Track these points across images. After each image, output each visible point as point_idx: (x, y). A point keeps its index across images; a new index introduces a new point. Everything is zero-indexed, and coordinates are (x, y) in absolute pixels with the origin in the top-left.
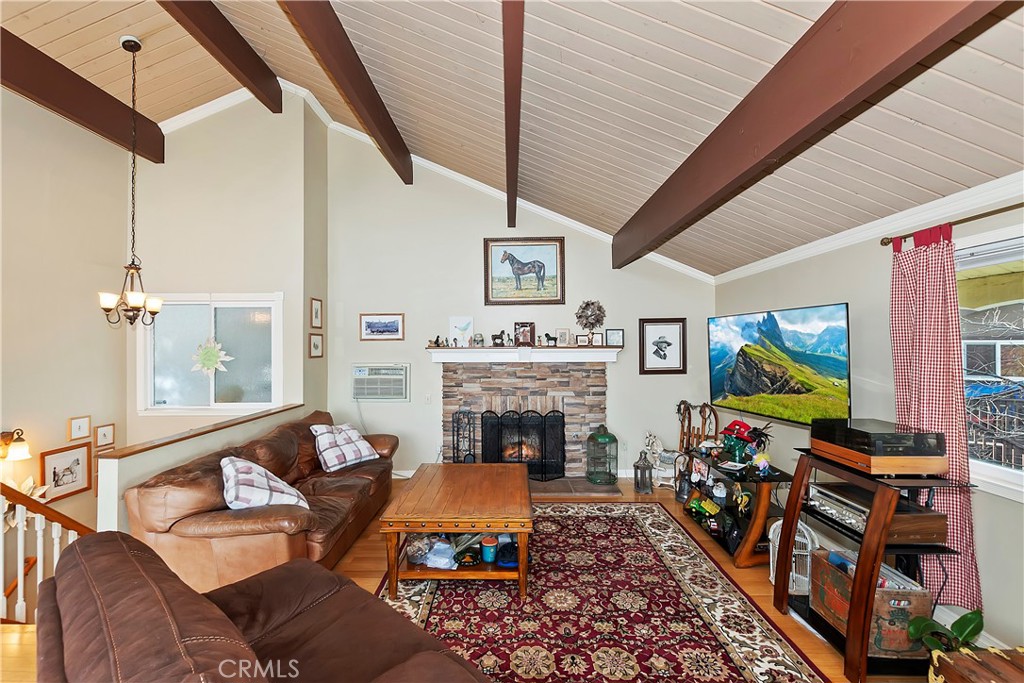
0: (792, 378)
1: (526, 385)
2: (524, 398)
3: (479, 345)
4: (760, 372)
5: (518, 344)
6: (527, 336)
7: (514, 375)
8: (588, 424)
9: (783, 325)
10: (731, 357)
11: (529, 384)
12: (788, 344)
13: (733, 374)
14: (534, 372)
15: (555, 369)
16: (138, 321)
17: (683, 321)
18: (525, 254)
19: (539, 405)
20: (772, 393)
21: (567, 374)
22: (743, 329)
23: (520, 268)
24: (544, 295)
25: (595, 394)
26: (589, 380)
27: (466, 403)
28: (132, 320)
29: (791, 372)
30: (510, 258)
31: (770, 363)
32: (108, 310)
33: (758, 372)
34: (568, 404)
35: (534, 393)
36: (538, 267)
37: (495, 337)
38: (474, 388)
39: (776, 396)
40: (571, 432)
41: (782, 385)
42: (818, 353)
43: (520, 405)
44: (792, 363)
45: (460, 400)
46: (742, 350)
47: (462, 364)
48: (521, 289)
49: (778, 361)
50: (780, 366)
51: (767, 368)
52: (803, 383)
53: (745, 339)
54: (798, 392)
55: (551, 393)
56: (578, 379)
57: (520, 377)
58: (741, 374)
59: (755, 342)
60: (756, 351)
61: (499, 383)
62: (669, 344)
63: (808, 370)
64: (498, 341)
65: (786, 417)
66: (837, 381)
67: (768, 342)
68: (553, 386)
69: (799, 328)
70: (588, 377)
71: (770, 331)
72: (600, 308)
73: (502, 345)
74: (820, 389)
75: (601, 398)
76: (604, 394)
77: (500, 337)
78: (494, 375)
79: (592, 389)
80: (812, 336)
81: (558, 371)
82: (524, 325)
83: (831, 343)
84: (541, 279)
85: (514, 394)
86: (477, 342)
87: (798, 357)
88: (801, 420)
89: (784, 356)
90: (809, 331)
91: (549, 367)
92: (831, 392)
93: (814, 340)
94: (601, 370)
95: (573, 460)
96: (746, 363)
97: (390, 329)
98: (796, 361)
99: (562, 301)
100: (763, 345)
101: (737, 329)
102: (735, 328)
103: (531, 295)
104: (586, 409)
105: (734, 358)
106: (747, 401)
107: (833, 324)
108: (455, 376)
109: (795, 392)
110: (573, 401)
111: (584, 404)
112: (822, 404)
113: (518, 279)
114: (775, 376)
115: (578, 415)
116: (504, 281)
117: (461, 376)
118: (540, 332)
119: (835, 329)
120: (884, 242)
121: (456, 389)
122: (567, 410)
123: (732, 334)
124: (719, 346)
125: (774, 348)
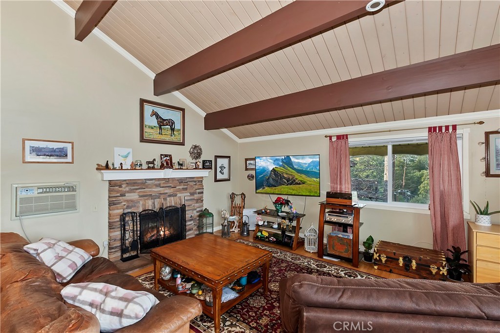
0: (296, 179)
1: (166, 191)
2: (165, 199)
3: (138, 167)
4: (282, 177)
5: (162, 167)
7: (159, 186)
8: (196, 209)
9: (293, 159)
10: (268, 172)
11: (168, 191)
12: (295, 167)
13: (269, 179)
14: (170, 183)
15: (181, 181)
17: (229, 157)
18: (165, 114)
19: (171, 202)
20: (287, 185)
21: (186, 184)
22: (274, 161)
23: (162, 122)
24: (173, 139)
25: (199, 193)
26: (197, 186)
27: (128, 207)
29: (296, 177)
30: (155, 114)
31: (287, 174)
33: (281, 178)
34: (187, 200)
35: (170, 196)
36: (171, 123)
37: (148, 163)
38: (134, 196)
39: (289, 186)
40: (188, 215)
41: (292, 182)
42: (308, 170)
43: (162, 204)
44: (297, 174)
45: (124, 205)
46: (273, 169)
47: (125, 180)
48: (162, 134)
49: (290, 173)
50: (291, 175)
51: (285, 176)
52: (301, 181)
53: (275, 165)
54: (299, 184)
55: (179, 195)
56: (192, 186)
57: (163, 187)
58: (273, 179)
59: (280, 166)
60: (280, 170)
61: (150, 191)
62: (225, 168)
63: (303, 176)
64: (151, 165)
65: (293, 194)
66: (315, 179)
67: (286, 166)
68: (179, 190)
69: (300, 161)
70: (196, 185)
71: (287, 162)
74: (308, 182)
75: (201, 195)
76: (202, 193)
77: (153, 162)
78: (147, 187)
79: (198, 191)
80: (306, 164)
81: (182, 182)
82: (166, 156)
83: (314, 166)
84: (173, 130)
85: (159, 198)
86: (134, 167)
87: (299, 171)
88: (300, 194)
89: (293, 171)
90: (304, 162)
91: (178, 180)
92: (313, 183)
93: (307, 165)
94: (201, 181)
95: (190, 230)
96: (275, 174)
97: (62, 153)
98: (298, 173)
99: (183, 144)
100: (284, 167)
101: (272, 161)
102: (270, 161)
103: (167, 138)
104: (195, 201)
105: (269, 173)
106: (275, 189)
107: (315, 160)
108: (120, 189)
109: (298, 184)
110: (189, 198)
111: (194, 199)
112: (309, 188)
113: (160, 128)
114: (289, 178)
115: (191, 205)
116: (152, 128)
117: (125, 188)
118: (175, 160)
119: (315, 161)
120: (326, 137)
121: (121, 198)
122: (187, 203)
123: (269, 163)
124: (261, 168)
125: (289, 168)
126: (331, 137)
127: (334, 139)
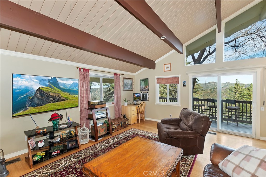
0: (62, 96)
4: (48, 96)
9: (59, 81)
10: (32, 92)
12: (61, 87)
13: (33, 98)
20: (54, 102)
22: (40, 81)
29: (62, 95)
31: (53, 93)
33: (47, 96)
39: (55, 103)
41: (57, 99)
42: (71, 89)
44: (62, 92)
46: (39, 89)
49: (57, 92)
50: (57, 93)
51: (52, 94)
52: (65, 98)
53: (41, 85)
54: (64, 100)
59: (47, 86)
60: (46, 89)
63: (67, 94)
65: (59, 109)
66: (75, 96)
67: (53, 86)
69: (65, 82)
74: (71, 98)
80: (69, 84)
83: (74, 86)
87: (64, 90)
88: (64, 108)
89: (59, 90)
90: (68, 83)
92: (74, 99)
93: (70, 86)
96: (41, 94)
98: (63, 91)
100: (51, 87)
101: (37, 81)
102: (35, 80)
105: (34, 92)
109: (63, 100)
112: (71, 102)
114: (55, 97)
119: (75, 83)
120: (78, 68)
123: (33, 83)
124: (23, 87)
125: (55, 88)
126: (80, 69)
127: (82, 70)
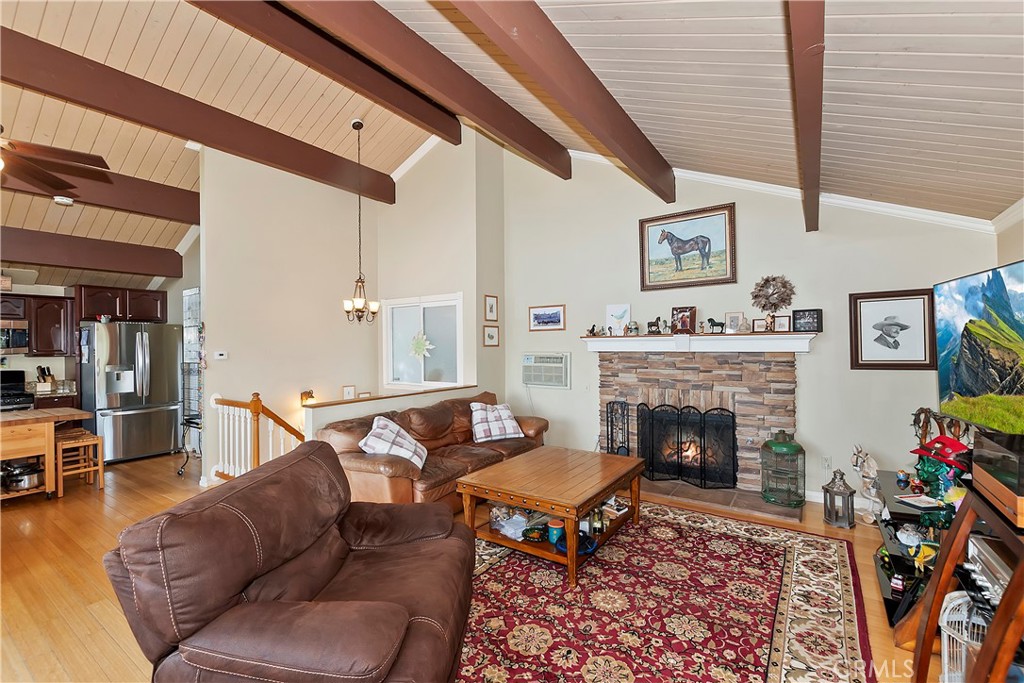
1: (687, 377)
2: (685, 392)
3: (633, 333)
4: (987, 361)
5: (675, 330)
6: (687, 322)
7: (673, 365)
8: (769, 428)
9: (1011, 286)
11: (690, 376)
12: (1018, 315)
13: (959, 363)
14: (696, 363)
15: (723, 359)
16: (364, 320)
17: (929, 292)
18: (684, 230)
19: (701, 401)
20: (1001, 393)
21: (738, 367)
23: (679, 247)
24: (709, 274)
25: (777, 391)
26: (769, 374)
27: (621, 394)
28: (360, 318)
30: (668, 237)
31: (997, 346)
32: (348, 312)
33: (984, 362)
34: (741, 403)
35: (696, 387)
36: (702, 243)
37: (650, 325)
38: (630, 378)
39: (1006, 397)
40: (745, 435)
41: (1012, 380)
43: (680, 399)
45: (616, 390)
46: (966, 329)
47: (618, 353)
48: (681, 270)
49: (1006, 343)
50: (1008, 350)
51: (994, 353)
53: (969, 312)
55: (718, 388)
56: (754, 373)
57: (679, 369)
58: (967, 365)
59: (980, 316)
60: (981, 329)
61: (656, 374)
62: (903, 328)
64: (654, 328)
67: (993, 314)
68: (722, 380)
70: (768, 370)
71: (996, 297)
72: (785, 284)
73: (659, 333)
75: (787, 397)
76: (792, 392)
77: (655, 324)
78: (651, 365)
79: (774, 386)
81: (727, 362)
82: (683, 310)
84: (705, 256)
85: (673, 387)
86: (632, 330)
89: (1014, 335)
91: (715, 358)
94: (789, 362)
95: (748, 470)
96: (972, 350)
97: (553, 320)
99: (733, 280)
100: (990, 320)
101: (961, 298)
103: (693, 277)
104: (766, 410)
105: (959, 341)
106: (974, 405)
108: (611, 365)
110: (746, 398)
111: (762, 404)
113: (678, 259)
114: (1004, 365)
115: (754, 416)
116: (662, 263)
117: (618, 365)
118: (703, 317)
121: (612, 379)
122: (739, 410)
123: (955, 306)
125: (1002, 323)
